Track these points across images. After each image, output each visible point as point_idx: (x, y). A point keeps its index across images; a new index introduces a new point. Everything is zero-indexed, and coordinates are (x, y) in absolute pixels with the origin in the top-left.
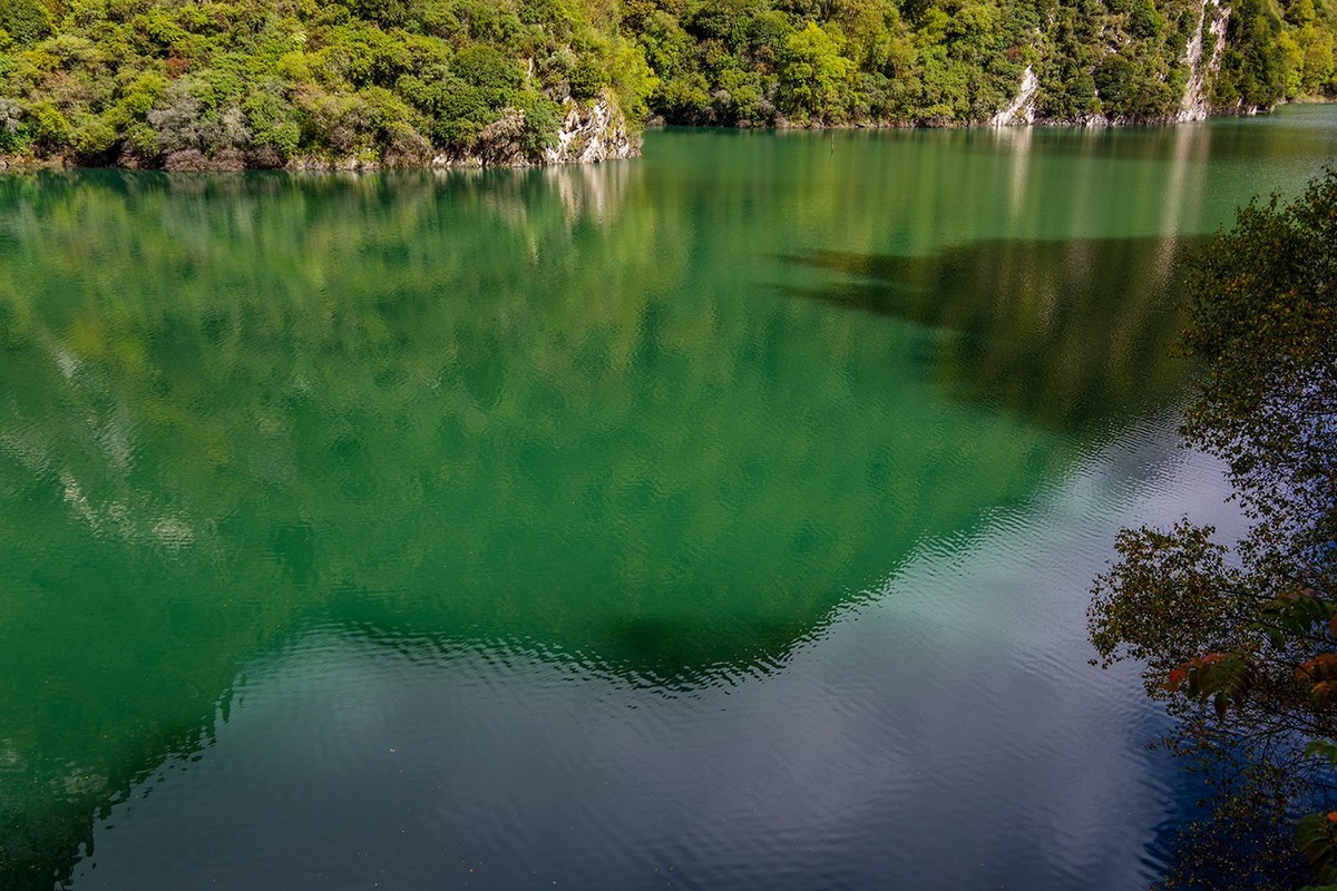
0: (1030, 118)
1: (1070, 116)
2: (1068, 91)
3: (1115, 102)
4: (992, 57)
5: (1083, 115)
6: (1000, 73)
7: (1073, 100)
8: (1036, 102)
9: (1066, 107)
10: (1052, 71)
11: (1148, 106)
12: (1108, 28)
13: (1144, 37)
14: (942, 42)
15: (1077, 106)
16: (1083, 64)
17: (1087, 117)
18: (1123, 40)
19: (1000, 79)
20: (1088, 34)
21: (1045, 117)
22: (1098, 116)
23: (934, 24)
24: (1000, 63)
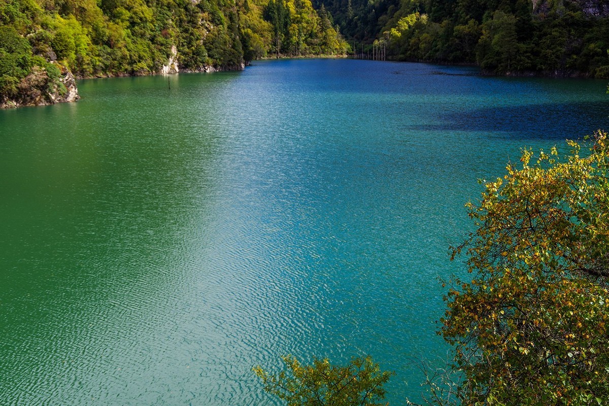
0: (177, 70)
1: (198, 67)
2: (194, 54)
3: (217, 59)
4: (155, 36)
5: (204, 67)
6: (162, 45)
7: (199, 59)
8: (178, 60)
9: (196, 63)
10: (182, 43)
11: (229, 61)
12: (202, 20)
13: (218, 25)
14: (128, 28)
15: (201, 62)
16: (197, 39)
17: (206, 68)
18: (210, 27)
19: (163, 48)
20: (195, 23)
21: (184, 68)
22: (211, 67)
23: (123, 17)
24: (160, 39)
